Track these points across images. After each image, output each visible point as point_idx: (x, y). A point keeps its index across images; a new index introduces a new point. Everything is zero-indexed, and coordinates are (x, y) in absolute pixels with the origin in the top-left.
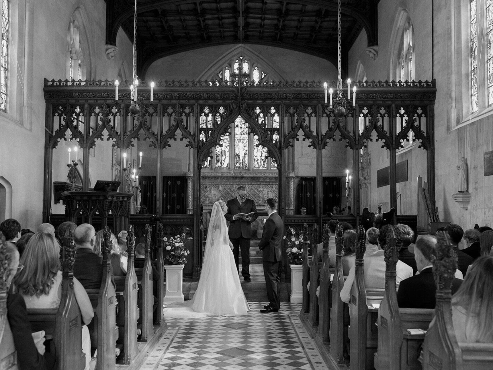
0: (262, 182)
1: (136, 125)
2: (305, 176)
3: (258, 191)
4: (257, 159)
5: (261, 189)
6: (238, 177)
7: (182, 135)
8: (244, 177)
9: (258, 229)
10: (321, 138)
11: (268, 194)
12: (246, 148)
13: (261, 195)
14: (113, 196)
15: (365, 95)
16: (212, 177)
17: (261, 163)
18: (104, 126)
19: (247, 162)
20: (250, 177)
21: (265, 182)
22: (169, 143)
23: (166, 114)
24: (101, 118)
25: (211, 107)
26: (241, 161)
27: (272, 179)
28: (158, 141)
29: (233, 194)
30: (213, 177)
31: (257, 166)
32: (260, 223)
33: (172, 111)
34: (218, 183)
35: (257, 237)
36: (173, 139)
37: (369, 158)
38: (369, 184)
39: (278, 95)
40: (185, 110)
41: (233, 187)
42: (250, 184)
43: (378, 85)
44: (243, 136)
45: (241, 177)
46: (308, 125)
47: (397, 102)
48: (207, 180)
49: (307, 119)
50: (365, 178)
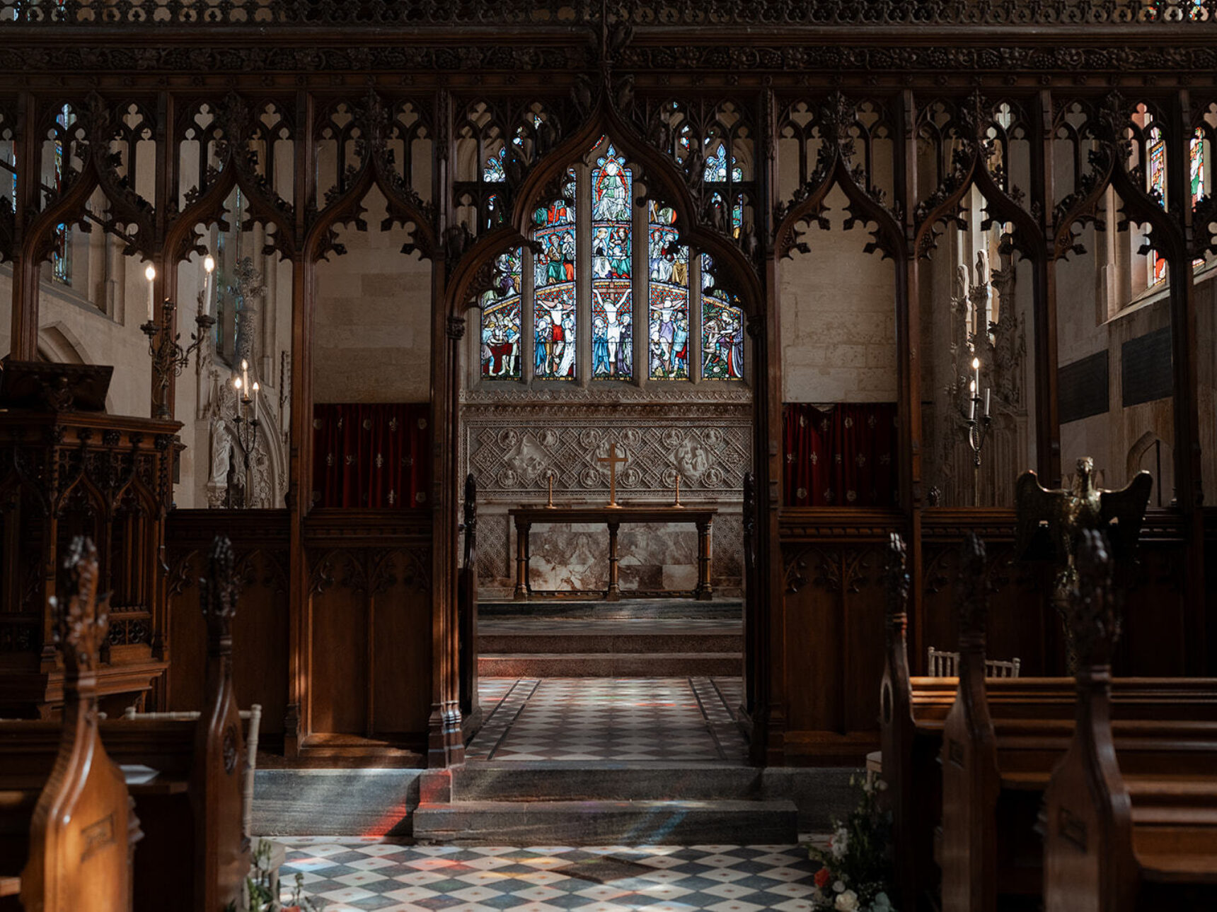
0: (677, 419)
1: (213, 170)
2: (808, 401)
3: (664, 447)
4: (658, 352)
5: (674, 441)
6: (603, 405)
7: (389, 209)
8: (621, 405)
9: (663, 562)
10: (915, 215)
11: (694, 456)
12: (627, 319)
13: (672, 458)
14: (85, 430)
15: (1078, 54)
16: (524, 407)
17: (671, 363)
18: (92, 177)
19: (628, 361)
20: (638, 405)
21: (686, 420)
22: (337, 241)
23: (328, 133)
24: (79, 146)
25: (496, 104)
26: (612, 359)
27: (707, 411)
28: (294, 231)
29: (588, 458)
30: (526, 405)
31: (659, 372)
32: (670, 543)
33: (350, 117)
34: (541, 424)
35: (660, 584)
36: (352, 225)
37: (1018, 333)
38: (1021, 415)
39: (753, 55)
40: (400, 117)
41: (588, 435)
42: (640, 427)
43: (1129, 16)
44: (618, 282)
45: (610, 405)
46: (863, 167)
47: (1198, 83)
48: (508, 416)
49: (859, 145)
50: (1006, 398)
